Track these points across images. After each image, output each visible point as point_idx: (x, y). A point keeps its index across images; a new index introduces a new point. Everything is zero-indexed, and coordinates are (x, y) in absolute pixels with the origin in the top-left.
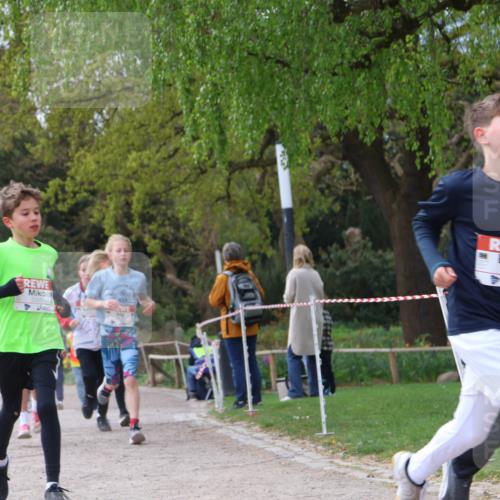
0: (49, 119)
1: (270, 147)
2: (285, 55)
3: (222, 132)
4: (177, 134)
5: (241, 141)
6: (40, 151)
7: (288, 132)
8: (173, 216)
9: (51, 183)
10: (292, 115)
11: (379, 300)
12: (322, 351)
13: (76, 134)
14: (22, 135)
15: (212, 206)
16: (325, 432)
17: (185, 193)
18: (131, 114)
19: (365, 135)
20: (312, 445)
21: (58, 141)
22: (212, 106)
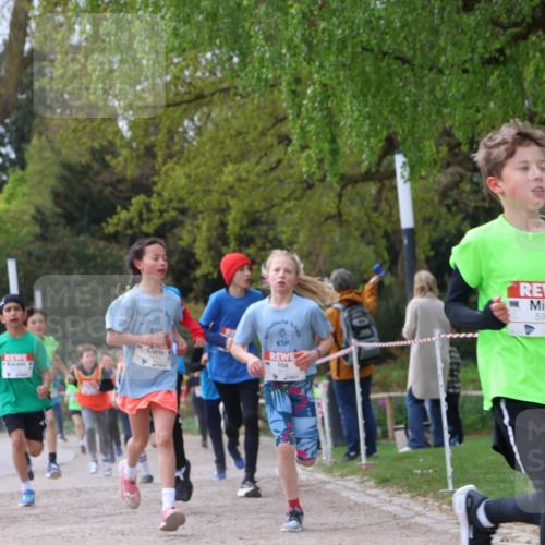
0: (132, 126)
1: (389, 157)
2: (405, 49)
3: (333, 141)
4: (280, 143)
5: (355, 150)
6: (122, 163)
7: (410, 139)
8: (275, 238)
9: (134, 201)
10: (414, 119)
12: (448, 394)
13: (163, 144)
14: (101, 145)
15: (320, 225)
16: (451, 488)
17: (289, 211)
18: (226, 120)
20: (436, 504)
21: (142, 151)
22: (321, 110)
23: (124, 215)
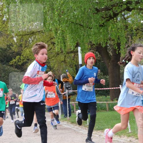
0: (17, 40)
1: (77, 48)
2: (81, 23)
3: (65, 43)
4: (51, 44)
6: (14, 48)
8: (50, 66)
9: (17, 57)
10: (83, 39)
11: (104, 89)
13: (24, 44)
14: (9, 44)
15: (60, 63)
16: (88, 124)
17: (53, 60)
18: (39, 38)
19: (103, 45)
20: (84, 128)
21: (19, 46)
22: (62, 36)
23: (14, 60)
